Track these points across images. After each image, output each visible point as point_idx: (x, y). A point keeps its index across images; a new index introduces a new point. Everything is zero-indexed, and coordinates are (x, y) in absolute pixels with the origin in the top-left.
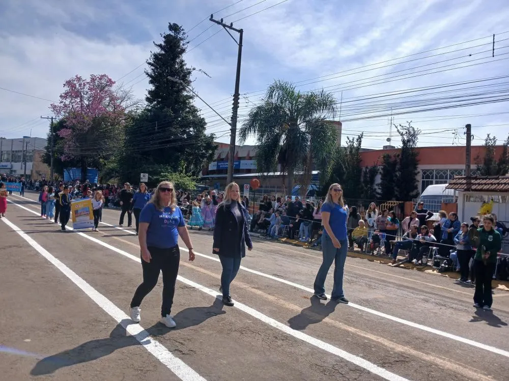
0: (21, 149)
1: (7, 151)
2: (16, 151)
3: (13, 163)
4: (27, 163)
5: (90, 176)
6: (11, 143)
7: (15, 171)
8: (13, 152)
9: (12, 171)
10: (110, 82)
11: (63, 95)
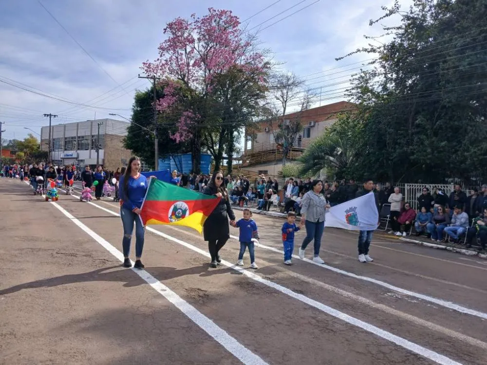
0: (89, 134)
1: (72, 138)
2: (83, 137)
3: (79, 151)
4: (100, 151)
5: (203, 164)
6: (76, 128)
7: (82, 161)
8: (79, 137)
9: (79, 160)
10: (234, 22)
11: (164, 45)
